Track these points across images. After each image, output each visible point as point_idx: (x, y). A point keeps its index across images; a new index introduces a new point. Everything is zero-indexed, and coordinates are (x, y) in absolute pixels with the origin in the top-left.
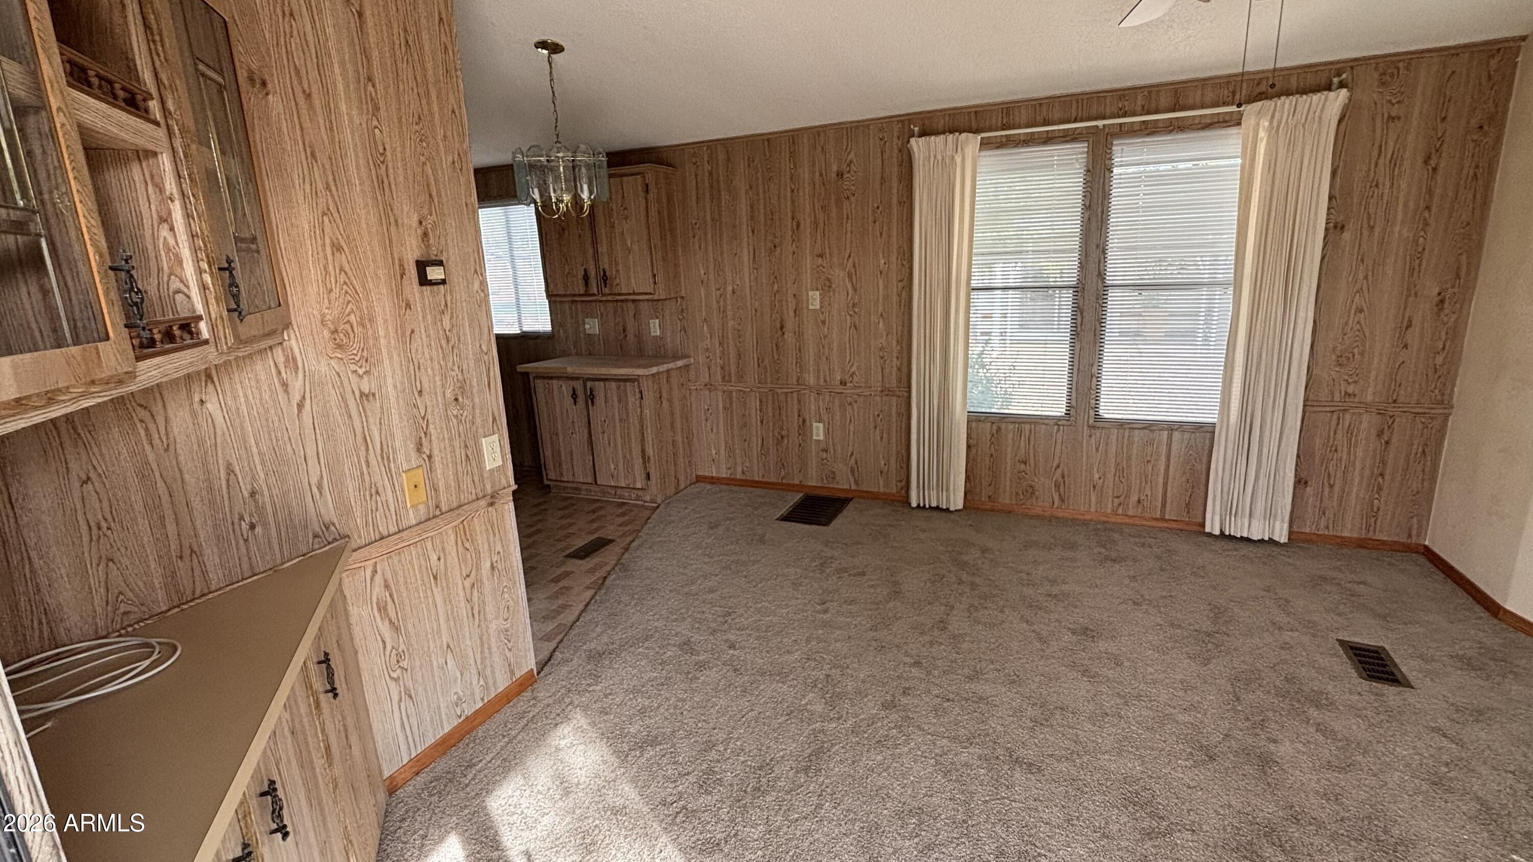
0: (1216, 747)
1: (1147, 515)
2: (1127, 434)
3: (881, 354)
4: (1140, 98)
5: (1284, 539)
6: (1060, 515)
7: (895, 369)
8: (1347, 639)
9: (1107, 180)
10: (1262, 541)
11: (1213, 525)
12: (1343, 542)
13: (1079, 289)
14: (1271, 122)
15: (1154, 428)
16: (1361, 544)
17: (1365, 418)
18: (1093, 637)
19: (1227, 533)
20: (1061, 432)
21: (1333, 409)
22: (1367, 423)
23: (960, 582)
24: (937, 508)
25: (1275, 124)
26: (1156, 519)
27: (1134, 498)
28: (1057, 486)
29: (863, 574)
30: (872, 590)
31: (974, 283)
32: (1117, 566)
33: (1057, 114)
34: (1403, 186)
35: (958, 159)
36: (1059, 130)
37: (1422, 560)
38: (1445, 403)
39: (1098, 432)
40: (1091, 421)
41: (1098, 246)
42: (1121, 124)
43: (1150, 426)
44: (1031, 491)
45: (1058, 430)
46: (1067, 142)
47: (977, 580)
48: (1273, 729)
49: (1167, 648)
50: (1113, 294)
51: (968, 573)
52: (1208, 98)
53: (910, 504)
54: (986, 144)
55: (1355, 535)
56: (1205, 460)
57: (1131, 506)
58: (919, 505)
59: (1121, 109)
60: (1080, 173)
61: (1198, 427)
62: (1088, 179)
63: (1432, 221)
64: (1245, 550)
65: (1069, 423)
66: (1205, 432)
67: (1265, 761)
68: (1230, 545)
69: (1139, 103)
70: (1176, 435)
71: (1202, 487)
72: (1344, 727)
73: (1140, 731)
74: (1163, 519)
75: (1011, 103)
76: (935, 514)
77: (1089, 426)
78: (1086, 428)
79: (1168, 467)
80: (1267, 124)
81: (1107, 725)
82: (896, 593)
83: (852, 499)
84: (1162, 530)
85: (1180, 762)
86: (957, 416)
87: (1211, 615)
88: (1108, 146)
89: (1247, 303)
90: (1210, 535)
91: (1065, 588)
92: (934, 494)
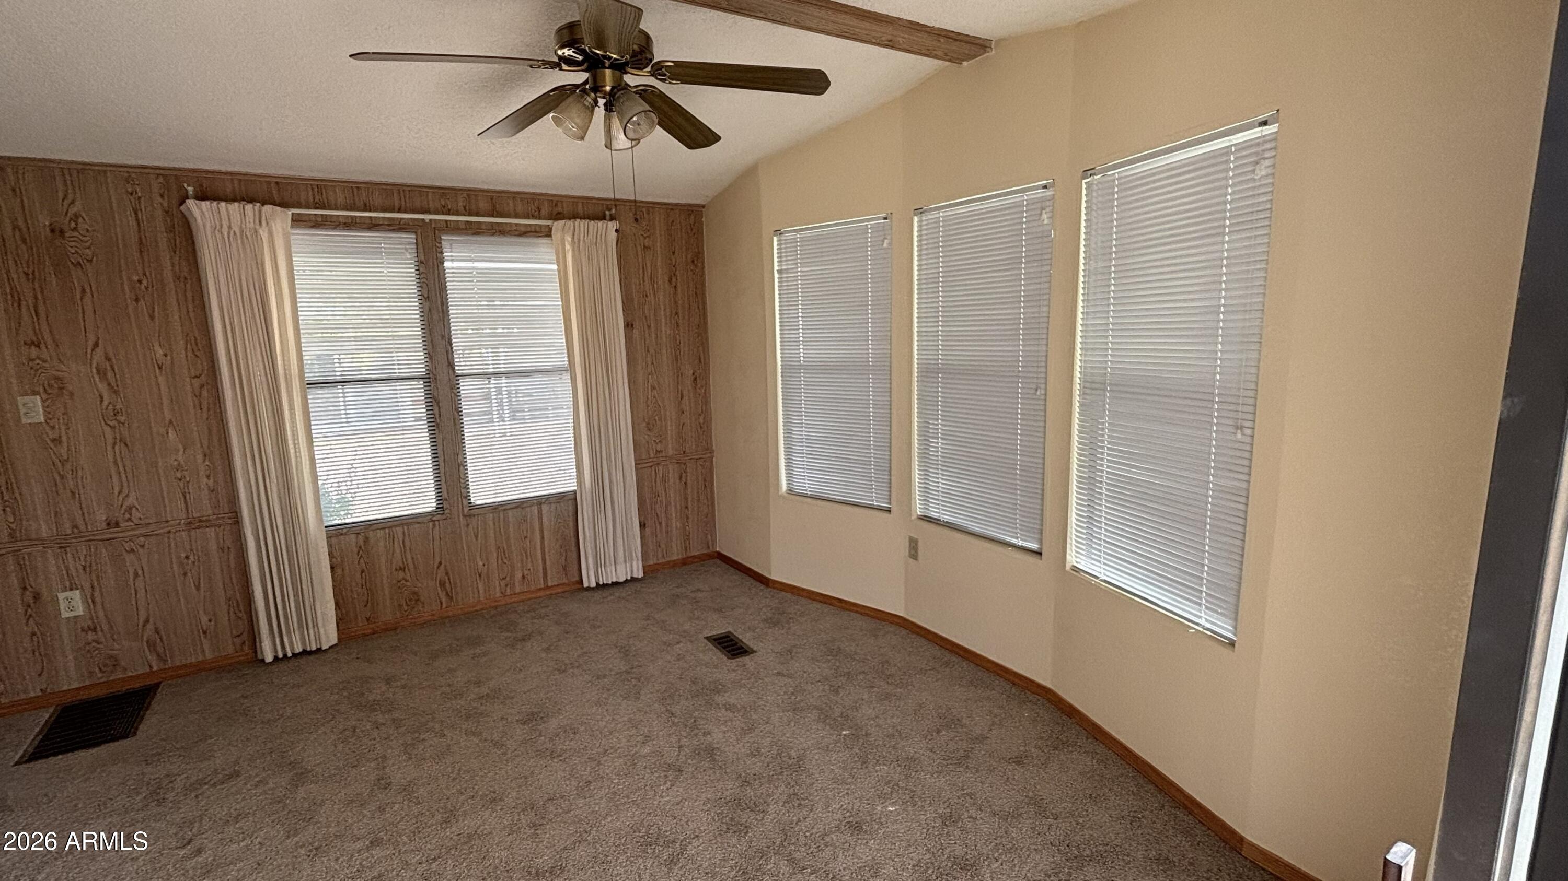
0: (678, 760)
1: (533, 588)
2: (502, 516)
3: (179, 475)
4: (460, 199)
5: (641, 575)
6: (451, 614)
7: (206, 492)
8: (709, 635)
9: (442, 274)
10: (627, 581)
11: (589, 580)
12: (674, 565)
13: (429, 379)
14: (573, 238)
15: (525, 505)
16: (684, 562)
17: (671, 467)
18: (542, 718)
19: (601, 583)
20: (437, 527)
21: (650, 464)
22: (672, 471)
23: (377, 725)
24: (305, 653)
25: (576, 240)
26: (540, 589)
27: (519, 575)
28: (442, 584)
29: (237, 774)
30: (260, 790)
31: (310, 376)
32: (529, 644)
33: (377, 200)
34: (661, 298)
35: (263, 233)
36: (384, 218)
37: (718, 562)
38: (709, 450)
39: (474, 520)
40: (466, 510)
41: (443, 337)
42: (446, 221)
43: (521, 504)
44: (415, 598)
45: (434, 525)
46: (393, 230)
47: (396, 715)
48: (703, 725)
49: (605, 698)
50: (463, 382)
51: (383, 713)
52: (520, 209)
53: (263, 660)
54: (297, 221)
55: (680, 557)
56: (571, 524)
57: (517, 584)
58: (276, 658)
59: (444, 207)
60: (411, 264)
61: (560, 498)
62: (422, 270)
63: (680, 322)
64: (617, 592)
65: (444, 517)
66: (569, 500)
67: (711, 751)
68: (606, 593)
69: (461, 204)
70: (545, 508)
71: (574, 549)
72: (737, 699)
73: (622, 781)
74: (547, 588)
75: (322, 180)
76: (303, 661)
77: (465, 516)
78: (461, 517)
79: (542, 538)
80: (570, 239)
81: (595, 791)
82: (301, 776)
83: (157, 685)
84: (550, 597)
85: (662, 788)
86: (312, 532)
87: (622, 655)
88: (437, 242)
89: (581, 385)
90: (589, 589)
91: (492, 684)
92: (296, 638)
